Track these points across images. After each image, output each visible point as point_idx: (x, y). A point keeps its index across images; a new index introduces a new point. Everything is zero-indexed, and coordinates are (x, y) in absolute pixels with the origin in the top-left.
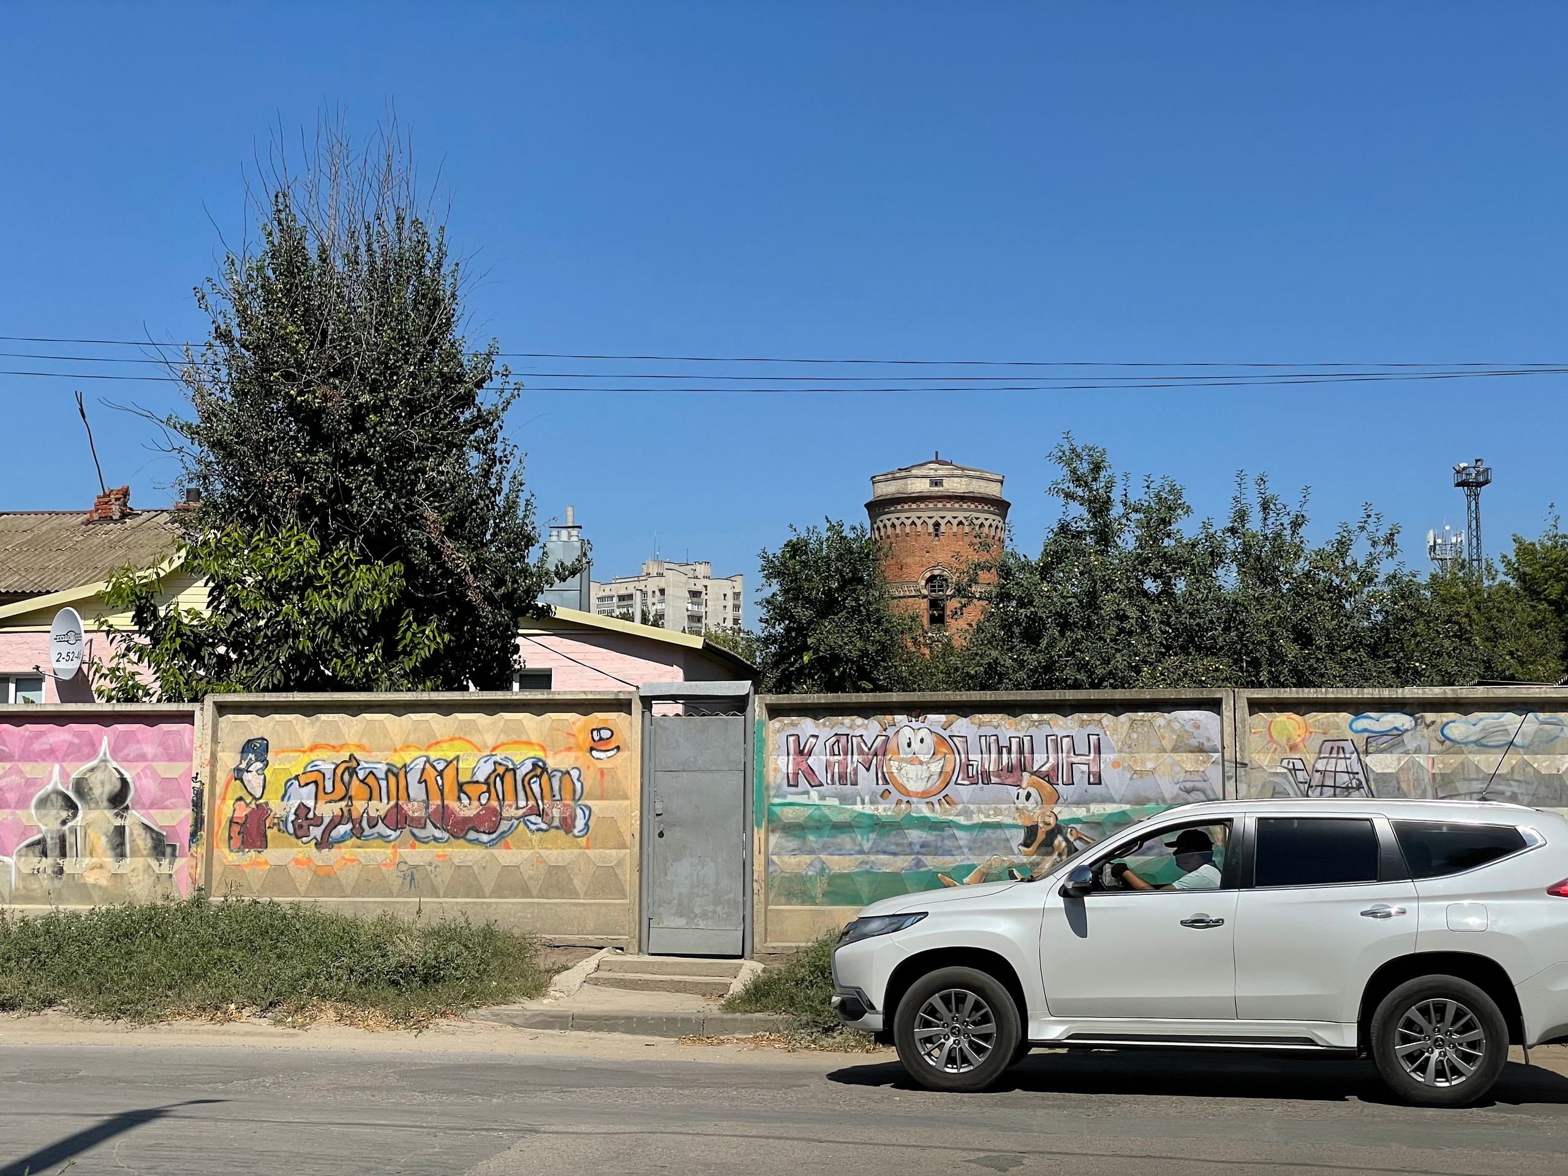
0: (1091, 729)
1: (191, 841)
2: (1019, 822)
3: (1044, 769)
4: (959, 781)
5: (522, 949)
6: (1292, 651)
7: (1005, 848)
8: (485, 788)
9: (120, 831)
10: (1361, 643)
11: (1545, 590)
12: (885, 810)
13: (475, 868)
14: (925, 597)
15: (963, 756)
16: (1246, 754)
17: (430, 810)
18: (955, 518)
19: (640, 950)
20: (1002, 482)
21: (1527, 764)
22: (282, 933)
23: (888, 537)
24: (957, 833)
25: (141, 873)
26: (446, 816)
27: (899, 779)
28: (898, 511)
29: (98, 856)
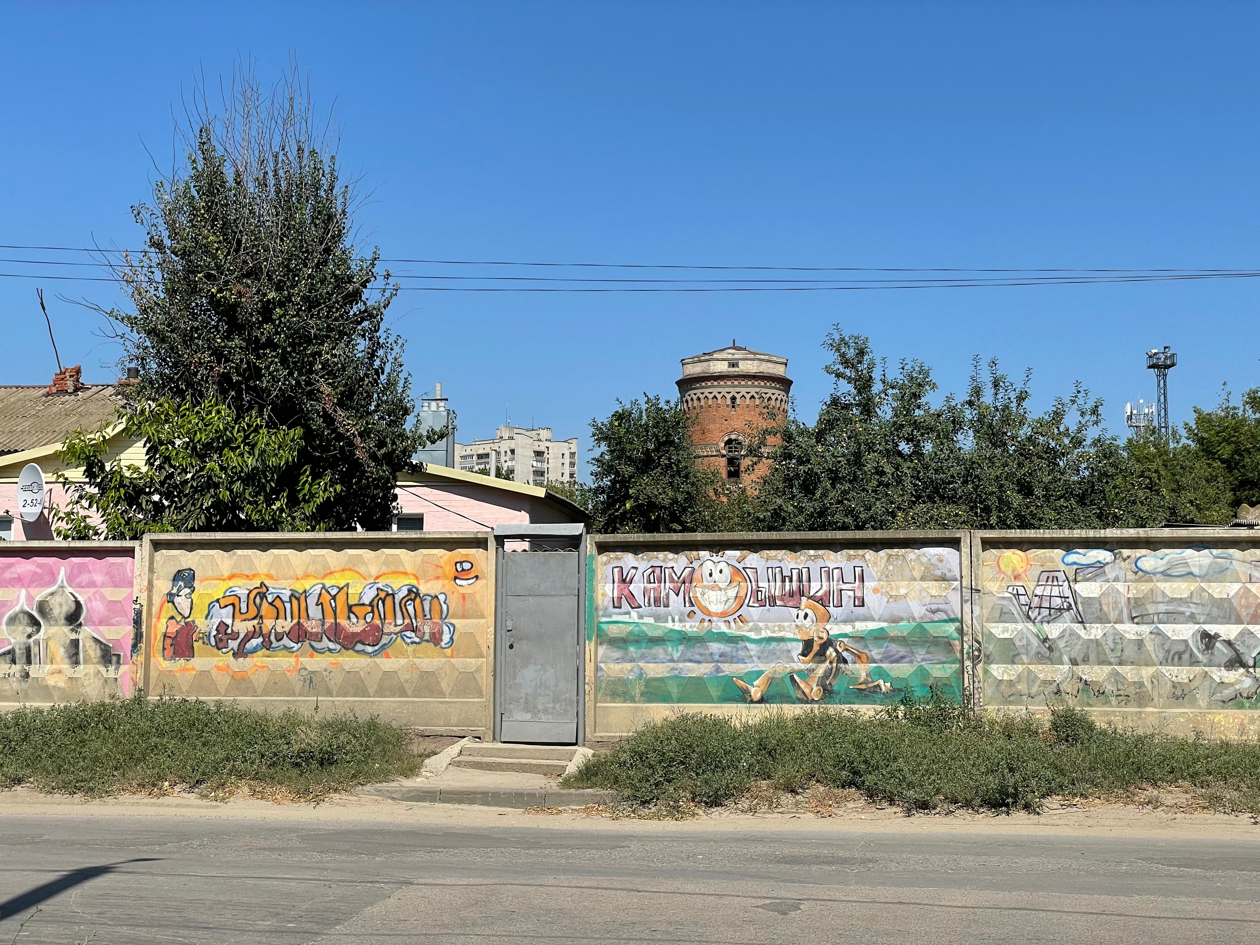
0: (857, 562)
1: (132, 651)
2: (799, 637)
3: (819, 594)
4: (751, 604)
5: (399, 738)
6: (1016, 499)
7: (787, 657)
8: (369, 609)
9: (75, 643)
10: (1071, 493)
11: (1219, 451)
12: (691, 627)
13: (362, 673)
14: (723, 456)
15: (754, 584)
16: (980, 583)
17: (326, 627)
18: (748, 393)
19: (494, 739)
20: (786, 364)
21: (1203, 590)
22: (206, 725)
23: (695, 408)
24: (748, 645)
25: (92, 677)
26: (338, 632)
27: (702, 602)
28: (703, 388)
29: (57, 663)
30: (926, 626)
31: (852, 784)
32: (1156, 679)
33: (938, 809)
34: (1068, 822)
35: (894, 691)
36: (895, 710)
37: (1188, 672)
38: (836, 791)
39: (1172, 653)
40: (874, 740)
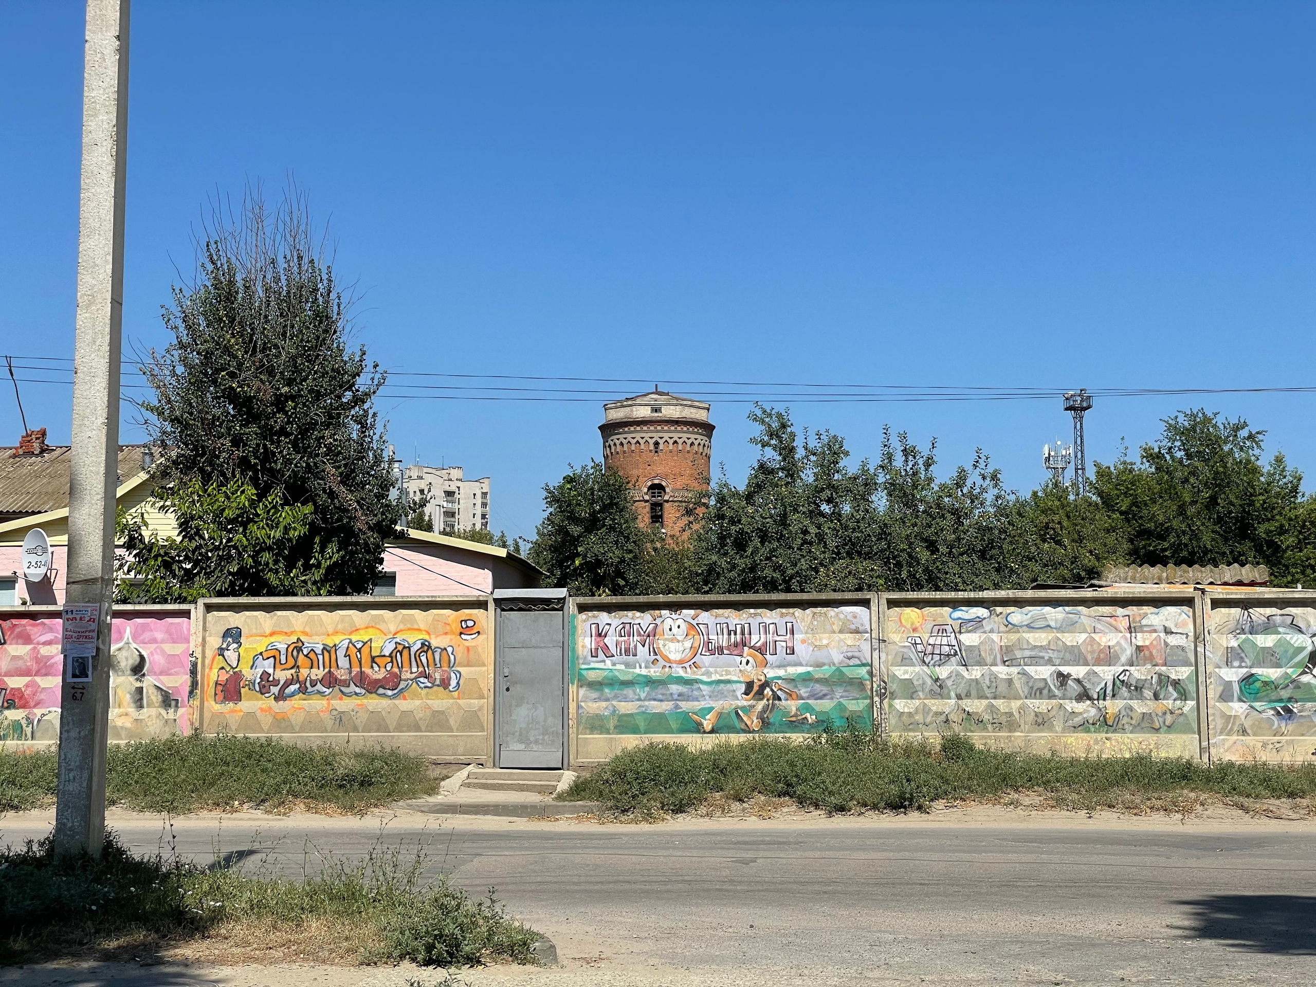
0: (788, 619)
1: (189, 696)
2: (742, 680)
3: (758, 645)
4: (703, 653)
5: (418, 765)
7: (733, 696)
8: (389, 659)
9: (140, 690)
11: (1117, 504)
12: (655, 672)
13: (383, 713)
14: (647, 501)
15: (705, 636)
16: (885, 634)
17: (353, 675)
18: (671, 438)
19: (494, 765)
20: (708, 409)
21: (1058, 639)
22: (261, 756)
23: (618, 453)
24: (701, 686)
25: (154, 718)
26: (363, 679)
27: (664, 652)
28: (626, 433)
29: (124, 707)
30: (844, 669)
31: (786, 794)
32: (1022, 709)
33: (853, 811)
34: (949, 819)
35: (819, 722)
36: (819, 737)
37: (1047, 704)
38: (774, 799)
39: (1035, 689)
40: (803, 760)
